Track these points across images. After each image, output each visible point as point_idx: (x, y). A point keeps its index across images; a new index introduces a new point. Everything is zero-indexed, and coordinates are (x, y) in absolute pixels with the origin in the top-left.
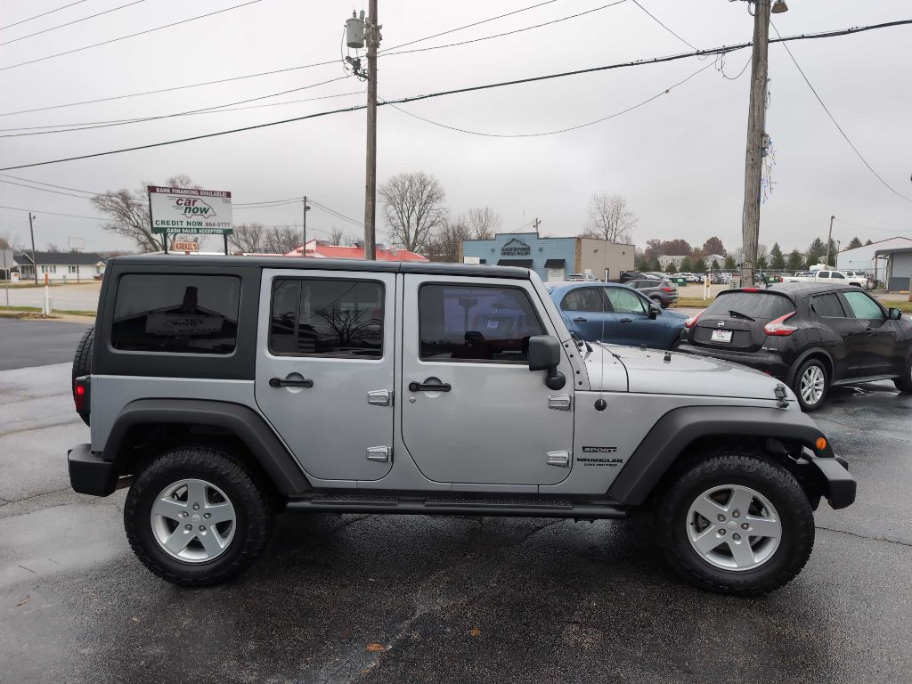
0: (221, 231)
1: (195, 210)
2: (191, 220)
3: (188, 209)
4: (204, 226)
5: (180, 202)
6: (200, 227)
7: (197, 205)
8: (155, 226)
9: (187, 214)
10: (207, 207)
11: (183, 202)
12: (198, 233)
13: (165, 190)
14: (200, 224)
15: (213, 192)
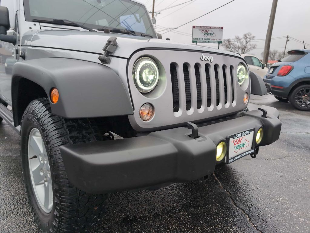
0: (217, 42)
1: (208, 34)
2: (206, 38)
3: (206, 34)
4: (211, 40)
5: (203, 31)
6: (209, 40)
7: (209, 32)
8: (193, 40)
9: (205, 36)
10: (213, 33)
11: (204, 31)
12: (208, 43)
13: (198, 27)
14: (209, 39)
15: (216, 27)
